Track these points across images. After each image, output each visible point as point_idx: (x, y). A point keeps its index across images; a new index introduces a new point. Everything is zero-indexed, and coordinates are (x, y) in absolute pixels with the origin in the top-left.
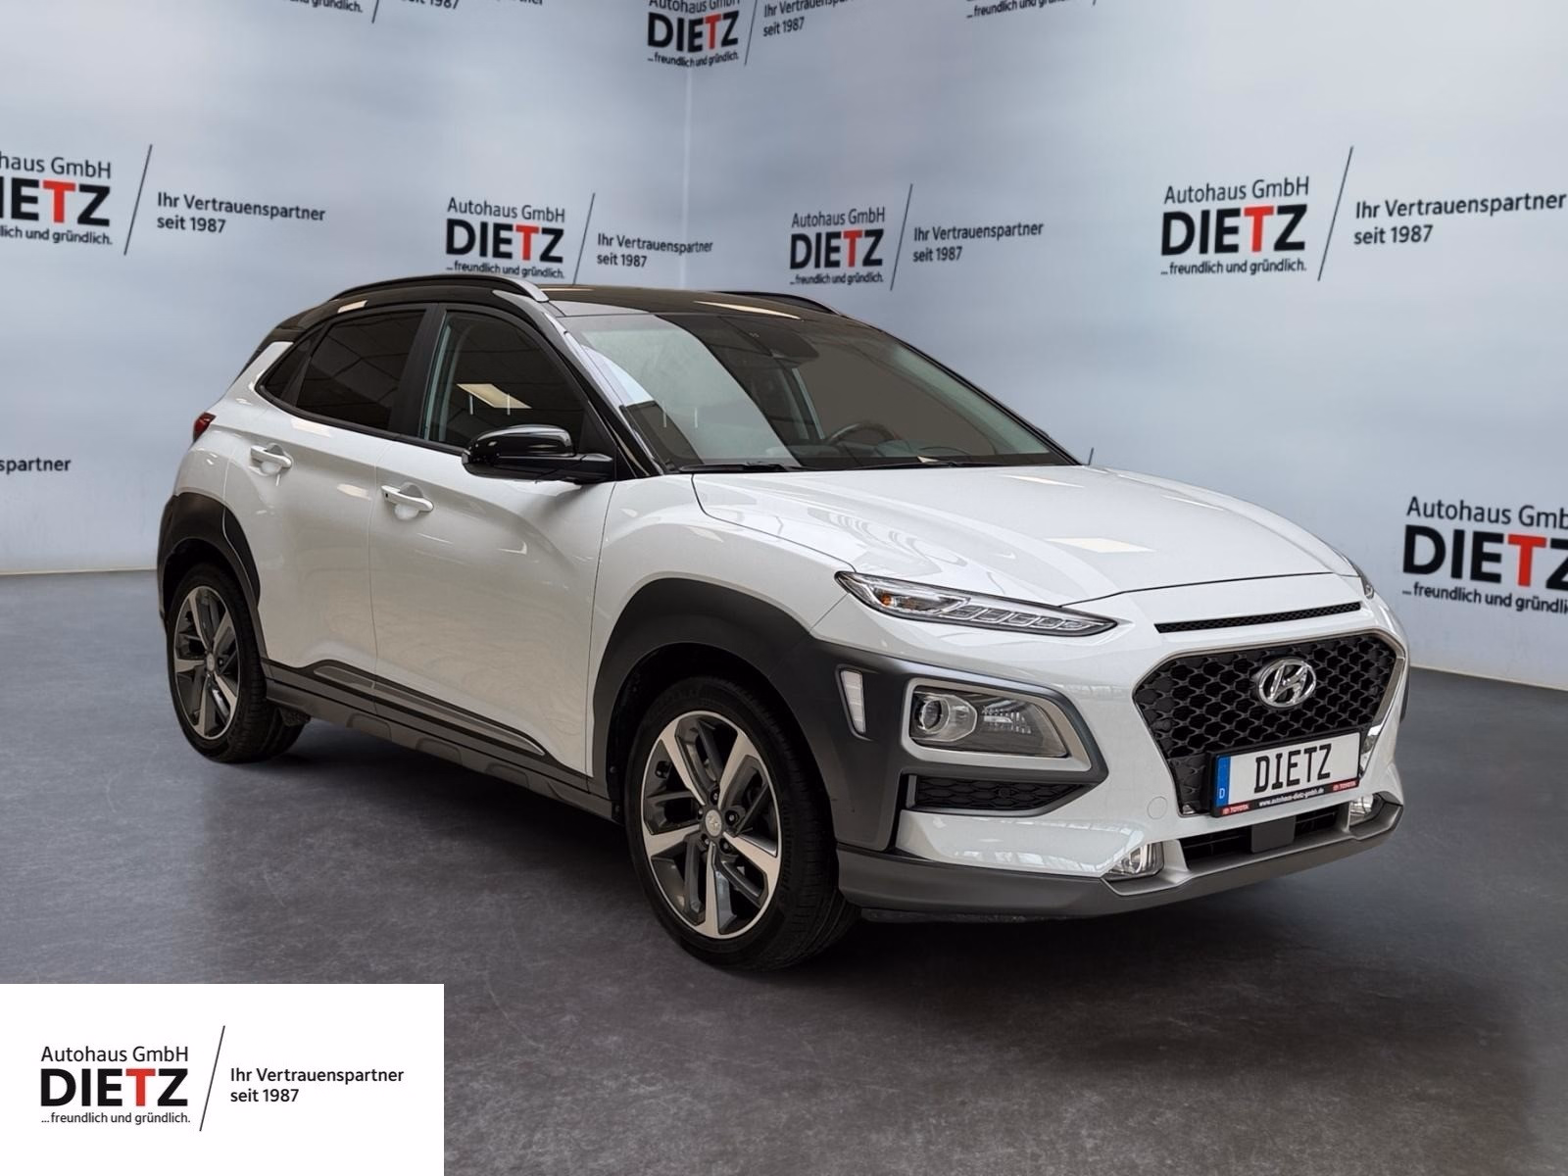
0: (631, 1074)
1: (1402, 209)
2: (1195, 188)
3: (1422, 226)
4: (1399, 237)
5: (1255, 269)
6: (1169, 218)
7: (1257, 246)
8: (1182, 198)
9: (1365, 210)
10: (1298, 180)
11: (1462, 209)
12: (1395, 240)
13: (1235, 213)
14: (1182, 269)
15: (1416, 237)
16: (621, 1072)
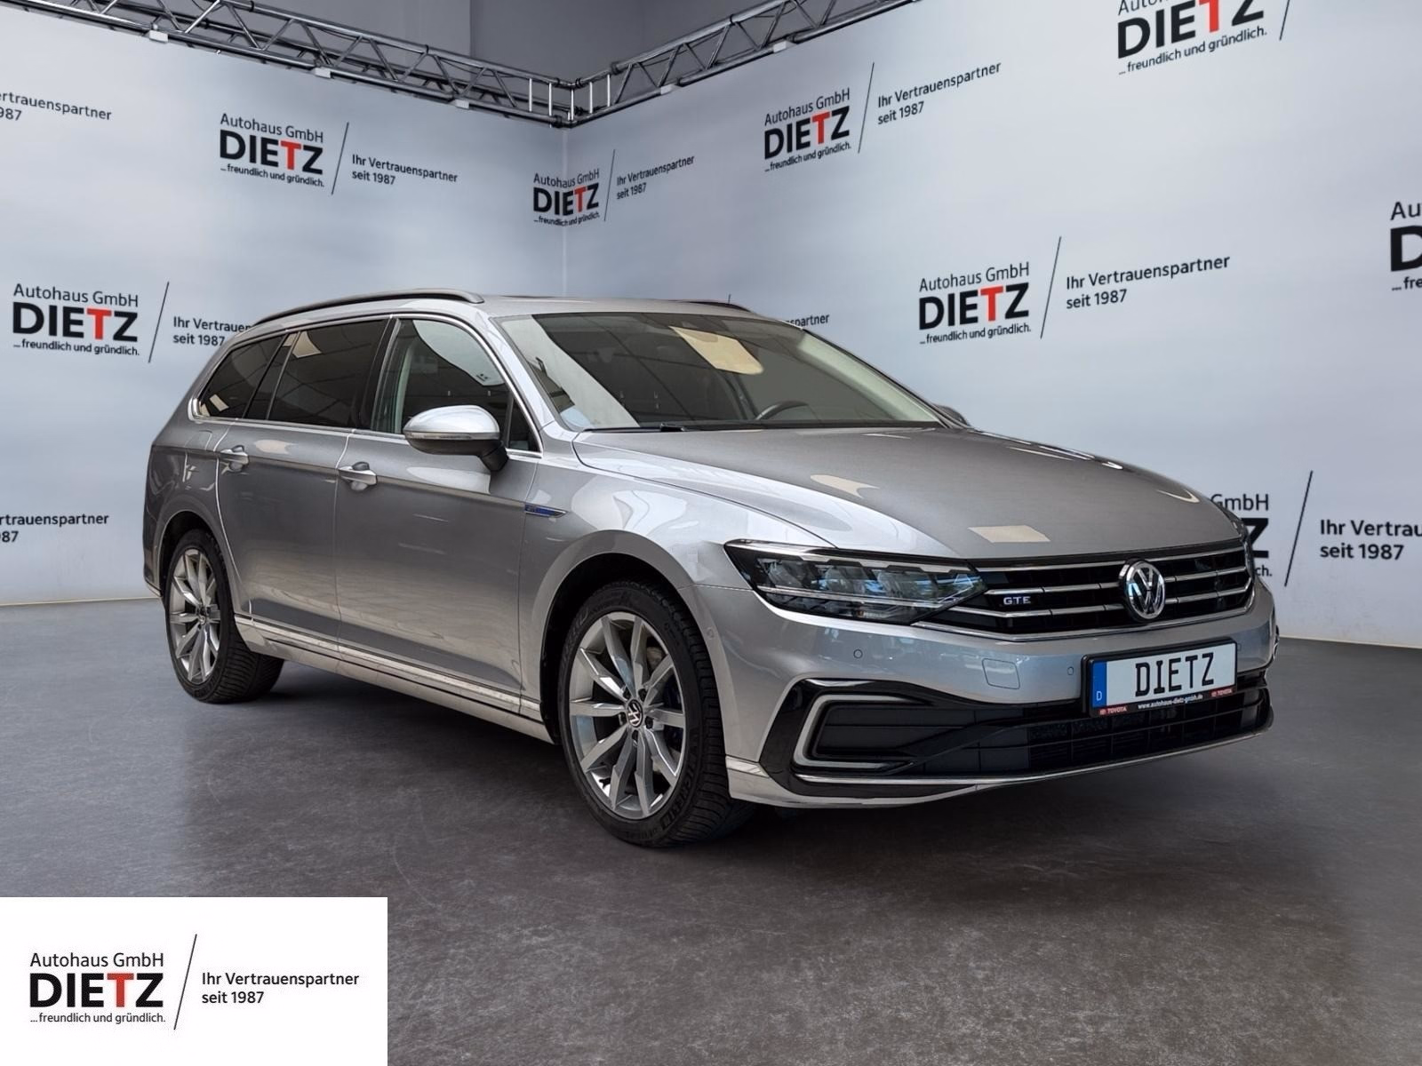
0: (525, 927)
1: (1102, 279)
2: (942, 279)
3: (1118, 290)
4: (1101, 300)
5: (992, 333)
6: (923, 302)
7: (992, 317)
8: (932, 286)
9: (1073, 282)
10: (1021, 265)
11: (1148, 275)
12: (1098, 303)
13: (974, 293)
14: (936, 339)
15: (1114, 299)
16: (515, 925)
